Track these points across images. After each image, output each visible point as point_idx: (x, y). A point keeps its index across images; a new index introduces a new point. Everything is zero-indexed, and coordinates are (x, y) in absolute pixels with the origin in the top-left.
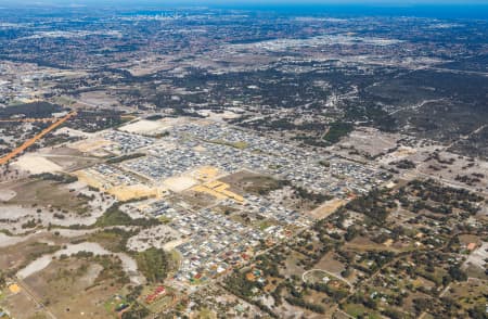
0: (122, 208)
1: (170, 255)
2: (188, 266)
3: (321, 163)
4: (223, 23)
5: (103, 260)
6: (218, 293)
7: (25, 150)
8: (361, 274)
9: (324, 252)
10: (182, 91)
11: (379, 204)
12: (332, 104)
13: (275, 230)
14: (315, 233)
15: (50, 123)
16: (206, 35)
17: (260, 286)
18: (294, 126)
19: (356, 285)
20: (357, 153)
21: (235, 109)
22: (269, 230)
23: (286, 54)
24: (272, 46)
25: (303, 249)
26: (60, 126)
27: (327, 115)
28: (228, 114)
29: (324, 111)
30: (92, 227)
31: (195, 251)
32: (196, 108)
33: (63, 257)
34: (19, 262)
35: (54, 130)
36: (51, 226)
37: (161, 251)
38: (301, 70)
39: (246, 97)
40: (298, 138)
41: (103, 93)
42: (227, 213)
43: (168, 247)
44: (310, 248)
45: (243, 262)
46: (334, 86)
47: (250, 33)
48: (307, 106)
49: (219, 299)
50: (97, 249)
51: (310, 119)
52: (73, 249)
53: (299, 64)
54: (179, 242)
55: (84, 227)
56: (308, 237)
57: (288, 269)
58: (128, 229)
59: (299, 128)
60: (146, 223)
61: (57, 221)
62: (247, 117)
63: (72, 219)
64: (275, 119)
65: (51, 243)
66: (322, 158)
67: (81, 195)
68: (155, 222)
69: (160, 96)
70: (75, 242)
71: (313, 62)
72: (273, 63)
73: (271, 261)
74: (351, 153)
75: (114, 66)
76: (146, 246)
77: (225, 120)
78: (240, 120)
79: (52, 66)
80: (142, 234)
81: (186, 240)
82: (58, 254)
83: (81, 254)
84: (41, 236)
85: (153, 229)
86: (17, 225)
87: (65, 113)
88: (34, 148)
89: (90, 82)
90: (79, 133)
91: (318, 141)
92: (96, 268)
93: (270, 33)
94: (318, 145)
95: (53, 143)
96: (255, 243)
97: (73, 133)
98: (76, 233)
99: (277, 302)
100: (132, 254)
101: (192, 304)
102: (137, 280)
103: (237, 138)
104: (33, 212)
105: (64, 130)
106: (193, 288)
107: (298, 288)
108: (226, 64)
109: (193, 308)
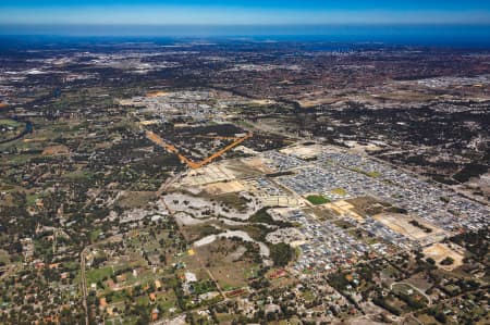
0: (269, 211)
1: (294, 250)
2: (304, 261)
3: (442, 199)
4: (394, 59)
5: (248, 245)
6: (321, 283)
7: (213, 160)
8: (442, 294)
9: (417, 272)
10: (337, 123)
11: (484, 242)
12: (474, 146)
13: (380, 247)
14: (414, 256)
15: (232, 142)
16: (373, 71)
17: (354, 285)
18: (428, 163)
19: (434, 302)
20: (481, 194)
21: (378, 143)
22: (375, 246)
23: (445, 92)
24: (434, 83)
25: (399, 266)
26: (239, 145)
27: (465, 156)
28: (371, 147)
29: (464, 152)
30: (246, 221)
31: (312, 251)
32: (345, 139)
33: (223, 238)
34: (196, 236)
35: (234, 147)
36: (219, 216)
37: (288, 246)
38: (456, 110)
39: (392, 133)
40: (428, 174)
41: (275, 120)
42: (345, 227)
43: (294, 244)
44: (405, 266)
45: (347, 265)
46: (484, 128)
47: (416, 70)
48: (447, 145)
49: (320, 287)
50: (246, 237)
51: (446, 157)
52: (230, 234)
53: (455, 104)
54: (303, 242)
55: (240, 220)
56: (407, 257)
57: (381, 279)
58: (269, 227)
59: (433, 165)
60: (282, 225)
61: (223, 213)
62: (386, 151)
63: (233, 213)
64: (412, 155)
65: (217, 228)
66: (444, 194)
67: (243, 198)
68: (290, 225)
69: (318, 126)
70: (233, 229)
71: (471, 102)
72: (429, 101)
73: (369, 269)
74: (475, 194)
75: (288, 97)
76: (279, 241)
77: (367, 151)
78: (380, 152)
79: (243, 95)
80: (278, 232)
81: (308, 242)
82: (221, 235)
83: (235, 239)
84: (212, 222)
85: (287, 230)
86: (199, 212)
87: (244, 134)
88: (218, 159)
89: (267, 110)
90: (251, 151)
91: (446, 178)
92: (242, 250)
93: (436, 71)
94: (444, 182)
95: (231, 157)
96: (360, 254)
97: (247, 150)
98: (234, 223)
99: (365, 299)
100: (268, 244)
101: (300, 286)
102: (267, 263)
103: (372, 168)
104: (210, 204)
105: (241, 148)
106: (304, 276)
107: (384, 293)
108: (383, 100)
109: (300, 289)
